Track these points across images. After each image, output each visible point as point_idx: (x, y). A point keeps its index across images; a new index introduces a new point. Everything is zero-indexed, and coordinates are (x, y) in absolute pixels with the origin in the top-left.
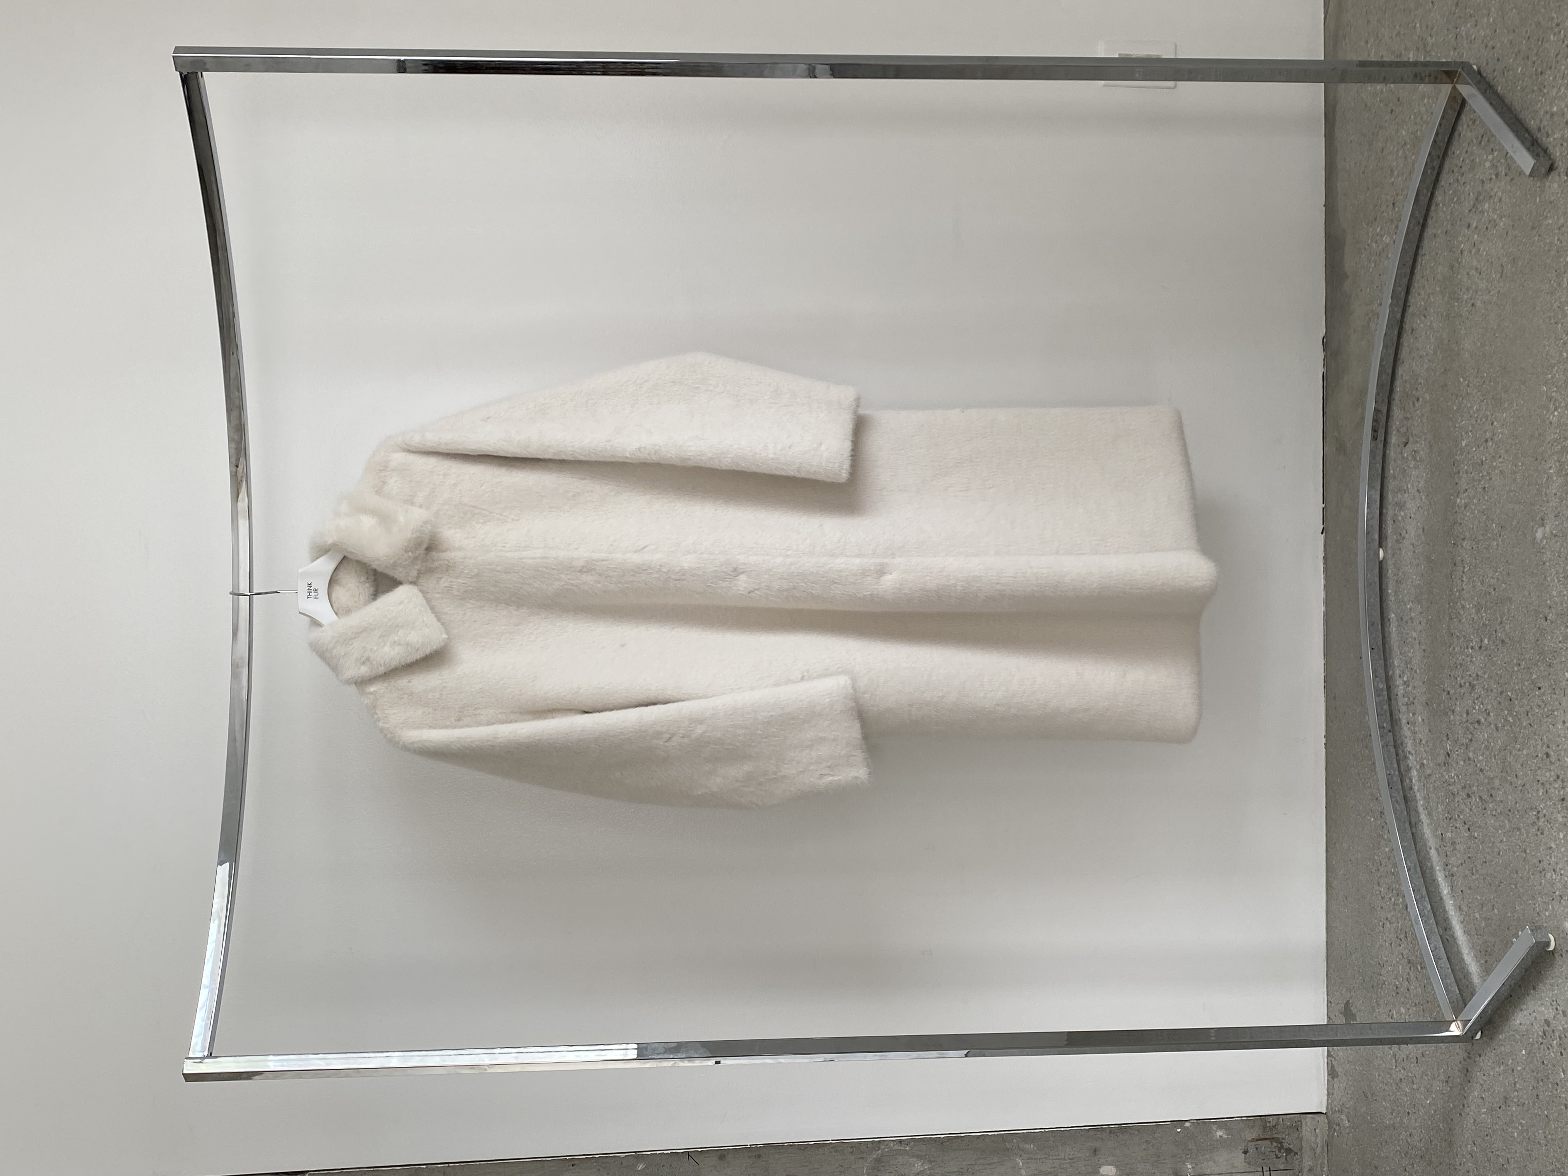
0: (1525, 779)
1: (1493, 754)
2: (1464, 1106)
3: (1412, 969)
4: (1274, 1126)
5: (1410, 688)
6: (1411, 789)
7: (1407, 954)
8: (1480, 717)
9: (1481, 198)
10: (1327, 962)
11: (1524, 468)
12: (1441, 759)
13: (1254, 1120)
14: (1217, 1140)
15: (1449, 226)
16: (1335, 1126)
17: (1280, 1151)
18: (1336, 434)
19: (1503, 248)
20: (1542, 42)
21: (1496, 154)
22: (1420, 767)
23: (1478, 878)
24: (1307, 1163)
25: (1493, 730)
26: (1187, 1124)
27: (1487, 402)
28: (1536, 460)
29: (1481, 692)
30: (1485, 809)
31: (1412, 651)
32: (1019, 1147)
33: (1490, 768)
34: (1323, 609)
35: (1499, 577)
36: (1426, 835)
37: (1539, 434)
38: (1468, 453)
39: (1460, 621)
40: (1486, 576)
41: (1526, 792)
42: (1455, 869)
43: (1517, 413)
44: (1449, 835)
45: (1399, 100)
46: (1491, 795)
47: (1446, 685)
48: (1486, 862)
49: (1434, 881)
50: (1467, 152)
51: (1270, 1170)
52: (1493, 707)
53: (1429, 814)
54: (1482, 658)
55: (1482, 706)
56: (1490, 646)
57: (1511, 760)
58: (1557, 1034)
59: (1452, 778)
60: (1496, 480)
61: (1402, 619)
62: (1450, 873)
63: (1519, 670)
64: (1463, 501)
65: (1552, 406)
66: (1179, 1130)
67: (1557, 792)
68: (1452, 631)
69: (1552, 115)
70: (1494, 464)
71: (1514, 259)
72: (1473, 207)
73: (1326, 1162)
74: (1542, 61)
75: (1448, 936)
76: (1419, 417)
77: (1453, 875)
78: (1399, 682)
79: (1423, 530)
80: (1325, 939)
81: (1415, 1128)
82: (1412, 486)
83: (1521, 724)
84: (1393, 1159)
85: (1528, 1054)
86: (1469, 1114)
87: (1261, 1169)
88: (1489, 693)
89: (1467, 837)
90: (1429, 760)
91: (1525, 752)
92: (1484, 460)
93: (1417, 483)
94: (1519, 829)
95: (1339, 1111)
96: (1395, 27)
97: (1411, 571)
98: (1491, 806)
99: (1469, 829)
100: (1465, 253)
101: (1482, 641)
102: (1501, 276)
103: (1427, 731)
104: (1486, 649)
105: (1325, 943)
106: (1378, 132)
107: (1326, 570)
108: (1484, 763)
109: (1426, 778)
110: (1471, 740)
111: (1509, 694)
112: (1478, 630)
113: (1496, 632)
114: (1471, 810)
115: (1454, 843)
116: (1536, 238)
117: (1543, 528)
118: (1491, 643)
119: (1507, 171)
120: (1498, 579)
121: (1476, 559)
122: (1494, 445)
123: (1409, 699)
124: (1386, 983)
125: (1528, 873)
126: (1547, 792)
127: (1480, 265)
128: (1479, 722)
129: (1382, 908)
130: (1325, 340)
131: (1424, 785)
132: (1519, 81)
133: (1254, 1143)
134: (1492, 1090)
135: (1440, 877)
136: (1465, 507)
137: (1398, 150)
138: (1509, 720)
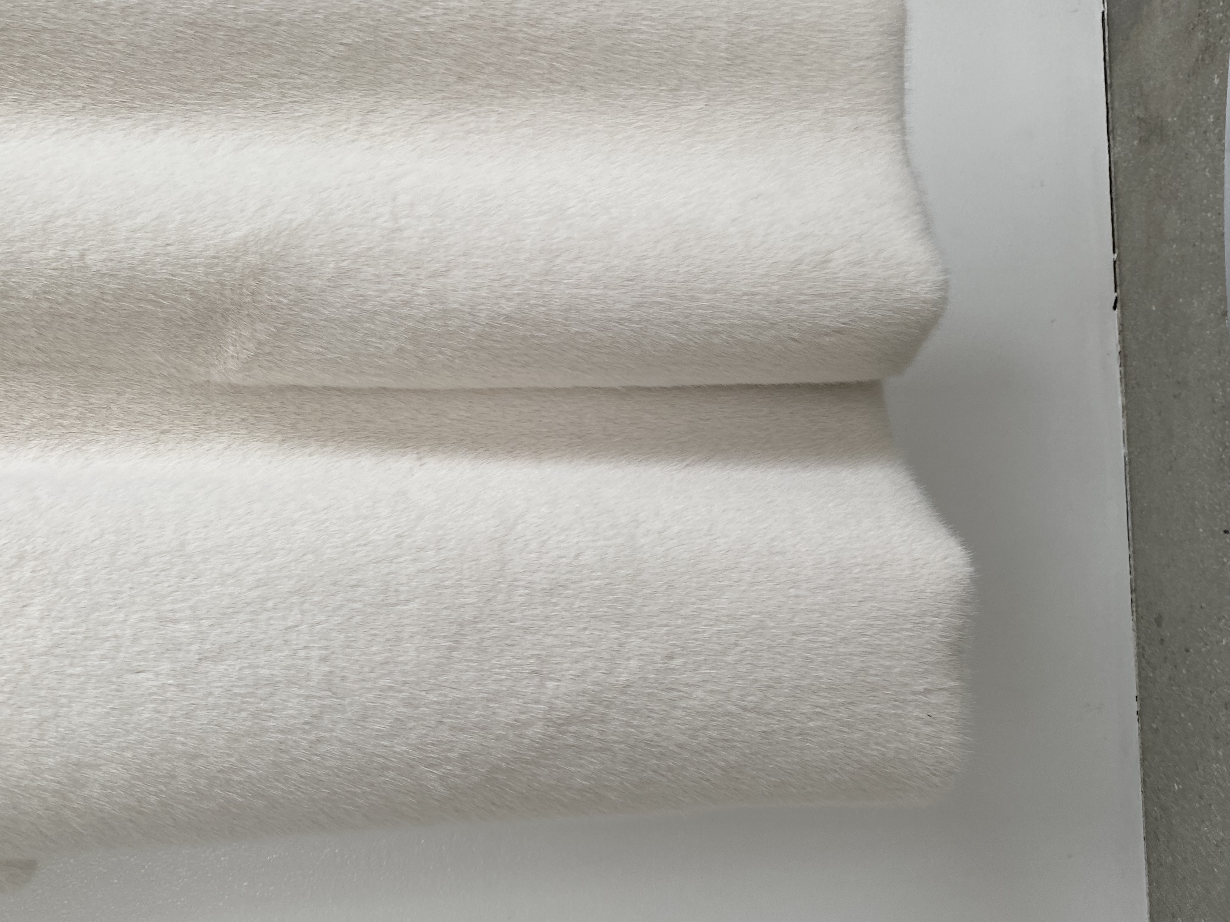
34: (1123, 451)
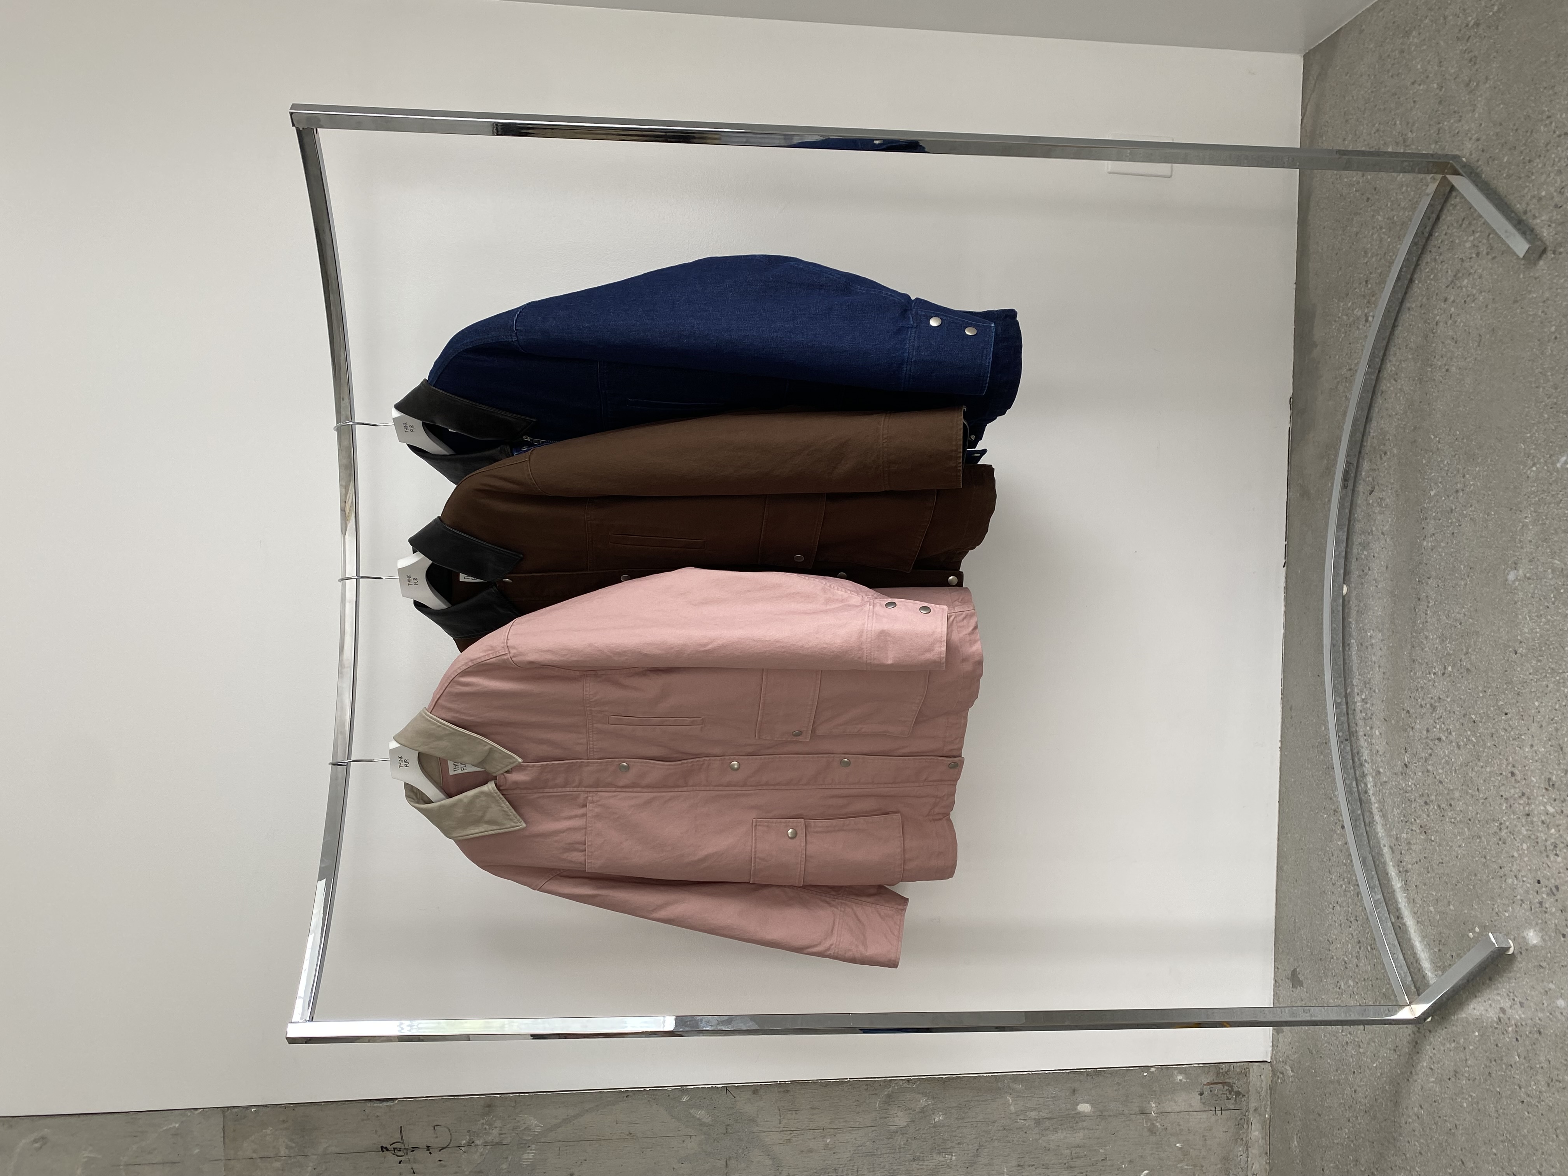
0: (1487, 793)
1: (1453, 768)
2: (1411, 1073)
3: (1362, 948)
4: (1226, 1072)
5: (1368, 705)
6: (1366, 792)
7: (1357, 934)
8: (1441, 735)
9: (1460, 274)
10: (1275, 934)
11: (1496, 516)
12: (1399, 768)
13: (1209, 1067)
14: (1178, 1083)
15: (1424, 300)
16: (1278, 1074)
17: (1230, 1093)
18: (1300, 481)
19: (1481, 319)
20: (1531, 133)
21: (1477, 235)
22: (1376, 775)
23: (1434, 877)
24: (1253, 1105)
25: (1454, 747)
26: (1153, 1069)
27: (1459, 457)
28: (1511, 509)
29: (1442, 713)
30: (1443, 816)
31: (1371, 672)
32: (1009, 1087)
33: (1450, 781)
35: (1466, 613)
36: (1380, 834)
37: (1515, 488)
38: (1437, 501)
39: (1423, 649)
40: (1452, 612)
41: (1488, 805)
42: (1410, 866)
43: (1491, 467)
44: (1404, 835)
45: (1375, 189)
46: (1451, 805)
47: (1406, 705)
48: (1442, 863)
49: (1387, 874)
50: (1446, 234)
51: (1221, 1110)
52: (1455, 726)
53: (1384, 816)
54: (1445, 683)
55: (1443, 726)
56: (1454, 673)
57: (1473, 775)
58: (1513, 1022)
59: (1409, 786)
60: (1466, 526)
61: (1362, 644)
62: (1405, 869)
63: (1484, 696)
64: (1430, 544)
65: (1530, 462)
66: (1145, 1074)
67: (1521, 808)
68: (1415, 658)
69: (1540, 199)
70: (1465, 512)
71: (1493, 330)
72: (1451, 284)
73: (1269, 1103)
74: (1530, 151)
75: (1401, 924)
76: (1386, 469)
77: (1407, 871)
78: (1358, 699)
79: (1387, 567)
80: (1274, 915)
81: (1360, 1086)
82: (1377, 529)
83: (1485, 745)
84: (1336, 1110)
85: (1481, 1036)
86: (1416, 1081)
87: (1214, 1109)
88: (1452, 714)
89: (1423, 839)
90: (1385, 768)
91: (1488, 770)
92: (1454, 508)
93: (1381, 527)
94: (1479, 837)
95: (1283, 1062)
96: (1374, 126)
97: (1373, 603)
98: (1450, 814)
99: (1425, 832)
100: (1441, 324)
101: (1445, 668)
102: (1479, 346)
103: (1384, 743)
104: (1450, 676)
105: (1274, 918)
106: (1352, 219)
107: (1286, 599)
108: (1444, 777)
109: (1381, 784)
110: (1431, 755)
111: (1473, 717)
112: (1441, 659)
113: (1461, 661)
114: (1428, 816)
115: (1409, 843)
116: (1518, 310)
117: (1516, 571)
118: (1455, 671)
119: (1489, 250)
120: (1465, 615)
121: (1441, 596)
122: (1465, 496)
123: (1366, 714)
124: (1335, 958)
125: (1488, 876)
126: (1511, 806)
127: (1456, 335)
128: (1439, 739)
129: (1333, 893)
130: (1292, 400)
131: (1380, 791)
132: (1504, 169)
133: (1208, 1087)
134: (1442, 1064)
135: (1392, 872)
136: (1432, 550)
137: (1372, 234)
138: (1472, 740)
